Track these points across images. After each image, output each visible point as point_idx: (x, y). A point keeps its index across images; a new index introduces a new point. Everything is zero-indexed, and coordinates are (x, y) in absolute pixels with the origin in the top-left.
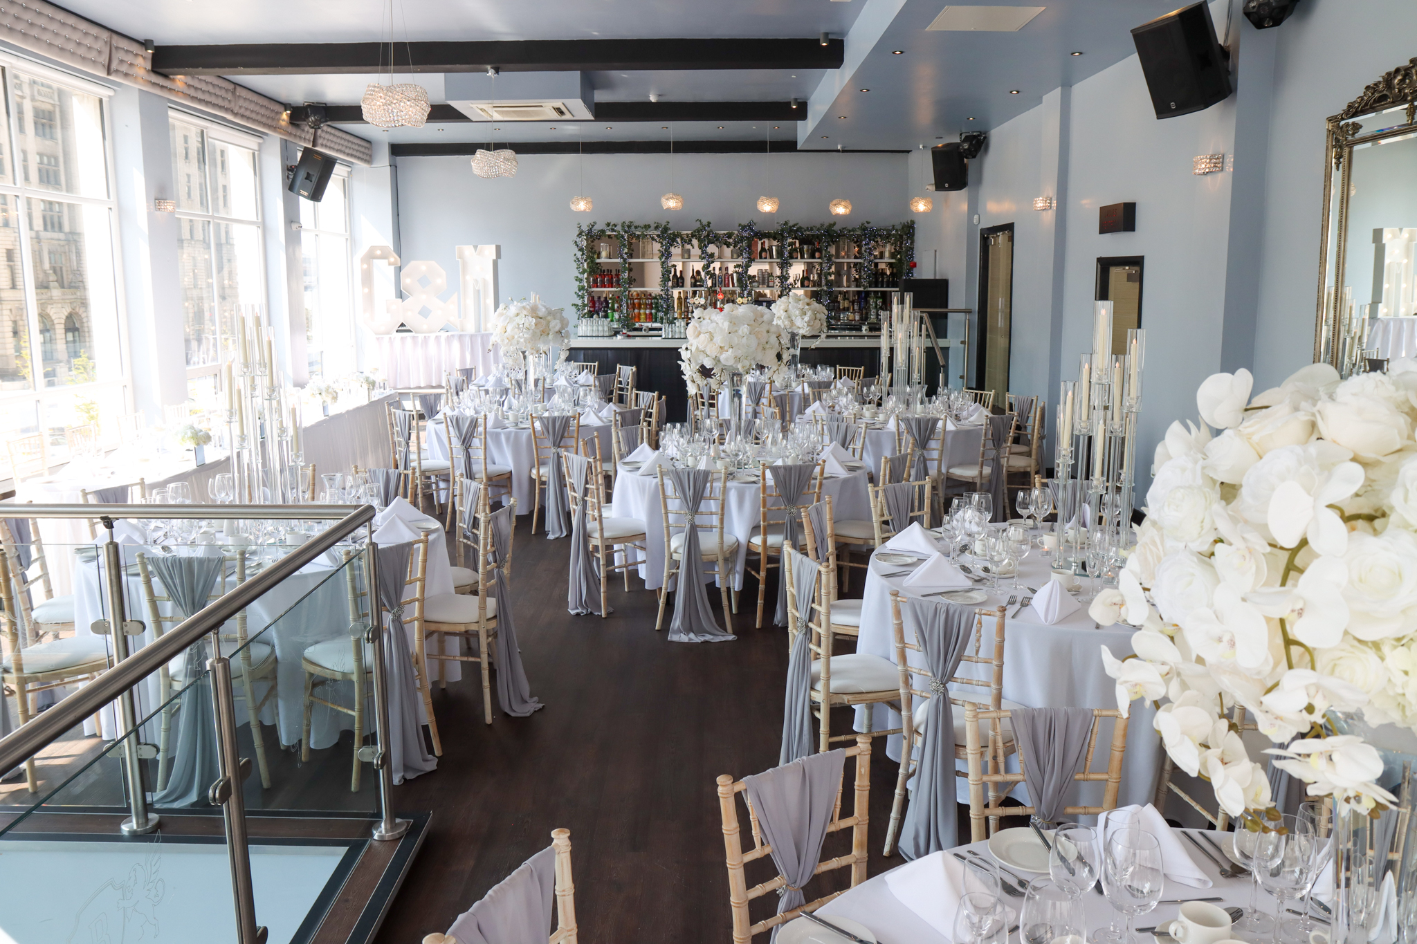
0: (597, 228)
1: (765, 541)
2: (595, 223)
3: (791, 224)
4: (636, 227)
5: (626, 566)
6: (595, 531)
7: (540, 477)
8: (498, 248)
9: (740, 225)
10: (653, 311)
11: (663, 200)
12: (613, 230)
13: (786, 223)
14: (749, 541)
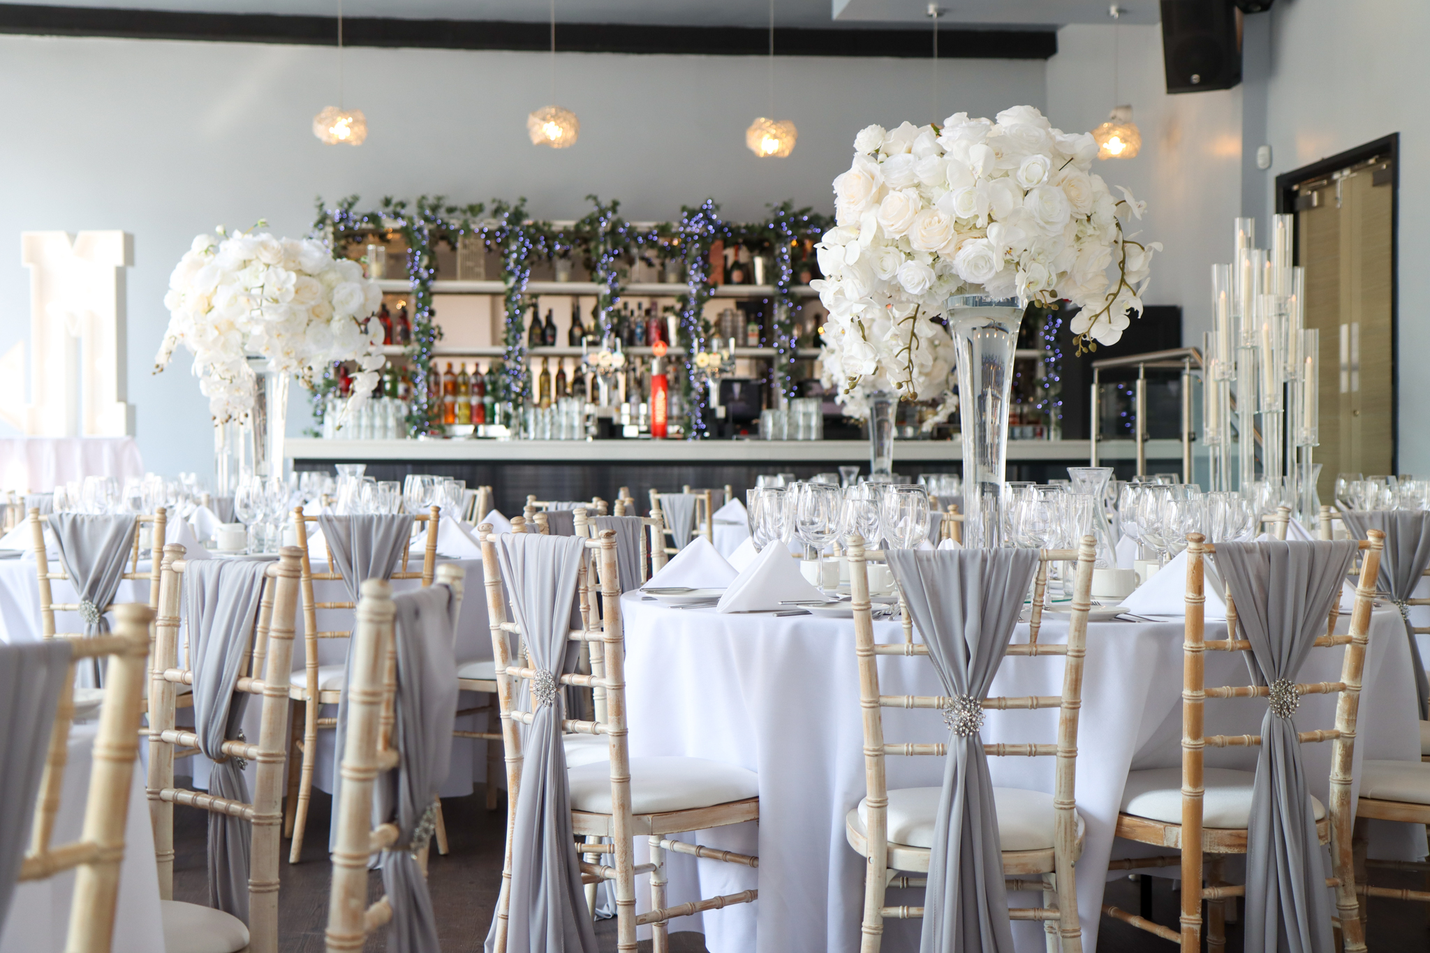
0: (361, 208)
1: (1196, 807)
2: (356, 199)
3: (796, 208)
4: (451, 210)
5: (661, 920)
6: (599, 789)
7: (318, 694)
8: (129, 241)
9: (684, 209)
10: (488, 400)
11: (533, 120)
12: (397, 215)
13: (785, 207)
14: (1123, 813)
